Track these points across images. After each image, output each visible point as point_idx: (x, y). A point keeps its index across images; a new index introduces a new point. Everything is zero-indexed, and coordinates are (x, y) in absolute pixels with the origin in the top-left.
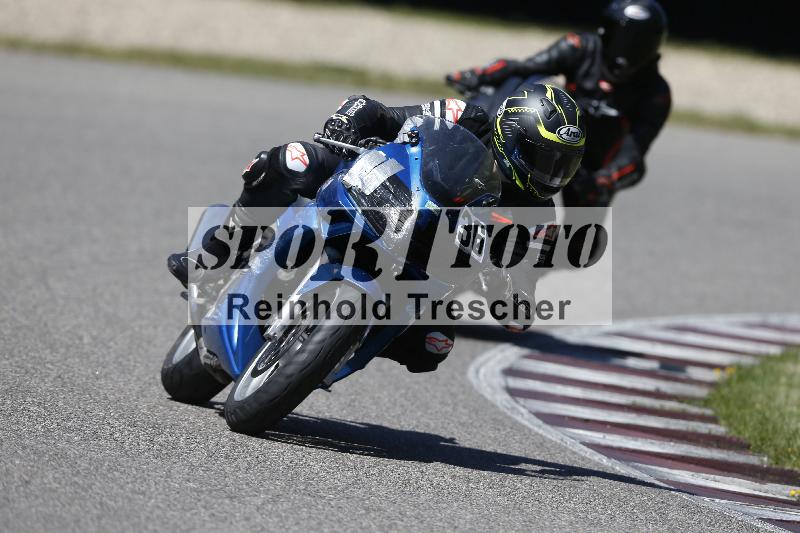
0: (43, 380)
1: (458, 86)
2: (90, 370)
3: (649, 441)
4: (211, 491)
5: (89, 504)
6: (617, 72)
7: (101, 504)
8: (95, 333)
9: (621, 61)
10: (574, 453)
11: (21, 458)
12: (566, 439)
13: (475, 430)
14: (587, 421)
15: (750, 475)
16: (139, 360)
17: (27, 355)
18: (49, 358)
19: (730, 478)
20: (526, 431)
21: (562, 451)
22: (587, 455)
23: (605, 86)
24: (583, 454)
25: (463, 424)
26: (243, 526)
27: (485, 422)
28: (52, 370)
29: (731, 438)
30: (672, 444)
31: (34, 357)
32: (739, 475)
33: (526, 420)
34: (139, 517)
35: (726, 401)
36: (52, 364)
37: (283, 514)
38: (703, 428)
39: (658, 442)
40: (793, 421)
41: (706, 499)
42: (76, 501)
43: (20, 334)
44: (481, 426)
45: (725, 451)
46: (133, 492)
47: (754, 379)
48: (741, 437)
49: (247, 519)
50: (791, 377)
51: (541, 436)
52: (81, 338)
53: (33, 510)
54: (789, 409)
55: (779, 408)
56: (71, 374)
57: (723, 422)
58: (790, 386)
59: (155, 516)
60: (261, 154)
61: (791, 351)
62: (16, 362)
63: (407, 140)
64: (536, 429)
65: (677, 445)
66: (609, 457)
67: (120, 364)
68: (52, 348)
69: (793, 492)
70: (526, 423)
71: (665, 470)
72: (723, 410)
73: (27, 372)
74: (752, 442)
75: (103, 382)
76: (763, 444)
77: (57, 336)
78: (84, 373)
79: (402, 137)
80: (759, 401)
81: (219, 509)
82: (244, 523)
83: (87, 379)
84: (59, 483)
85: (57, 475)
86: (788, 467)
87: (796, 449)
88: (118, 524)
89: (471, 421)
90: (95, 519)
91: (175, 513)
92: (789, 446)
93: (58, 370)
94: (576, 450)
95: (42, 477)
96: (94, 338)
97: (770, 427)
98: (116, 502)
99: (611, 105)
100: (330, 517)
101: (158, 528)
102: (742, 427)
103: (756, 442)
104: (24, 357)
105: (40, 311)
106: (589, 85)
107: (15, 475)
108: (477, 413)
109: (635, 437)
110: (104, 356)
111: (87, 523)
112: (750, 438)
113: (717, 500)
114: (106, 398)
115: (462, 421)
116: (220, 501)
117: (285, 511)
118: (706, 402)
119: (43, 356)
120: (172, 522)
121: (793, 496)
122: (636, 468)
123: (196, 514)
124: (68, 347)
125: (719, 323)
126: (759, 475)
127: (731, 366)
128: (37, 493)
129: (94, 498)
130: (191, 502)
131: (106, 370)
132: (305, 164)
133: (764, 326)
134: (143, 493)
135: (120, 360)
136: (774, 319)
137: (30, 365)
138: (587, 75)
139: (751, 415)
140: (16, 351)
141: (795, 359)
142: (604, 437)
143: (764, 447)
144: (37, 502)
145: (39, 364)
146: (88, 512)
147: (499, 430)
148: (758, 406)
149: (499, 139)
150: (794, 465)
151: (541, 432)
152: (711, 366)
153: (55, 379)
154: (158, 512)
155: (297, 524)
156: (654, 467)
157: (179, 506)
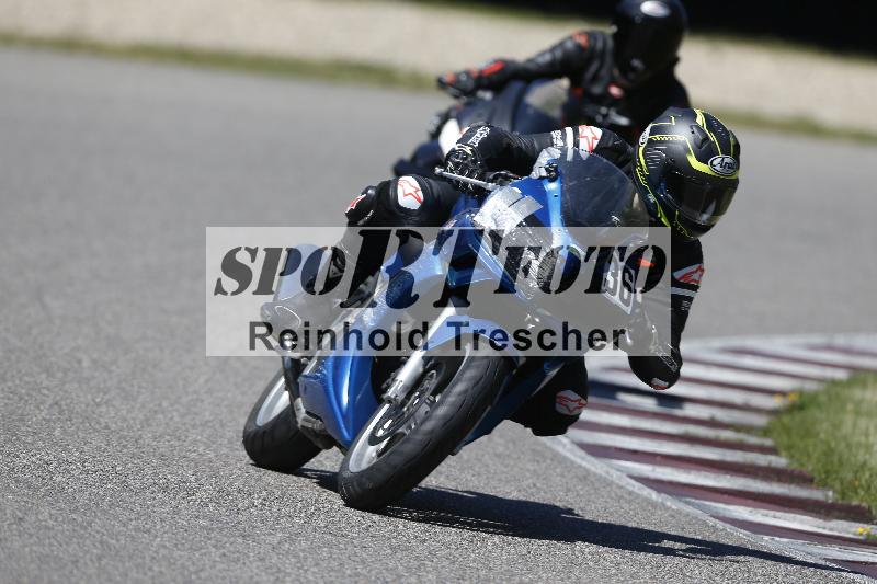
0: (38, 408)
1: (452, 90)
2: (89, 396)
3: (703, 473)
4: (221, 530)
5: (87, 542)
6: (632, 76)
7: (101, 542)
8: (95, 356)
9: (636, 63)
10: (621, 487)
11: (13, 493)
12: (613, 472)
13: (512, 463)
14: (635, 452)
15: (813, 511)
16: (144, 385)
17: (20, 380)
18: (45, 383)
19: (792, 515)
20: (569, 464)
21: (608, 485)
22: (636, 490)
23: (615, 91)
24: (631, 488)
25: (498, 456)
26: (258, 567)
27: (523, 453)
28: (48, 396)
29: (792, 472)
30: (728, 477)
31: (28, 383)
32: (801, 511)
33: (568, 451)
34: (144, 558)
35: (787, 430)
36: (48, 390)
37: (301, 554)
38: (762, 460)
39: (712, 475)
40: (862, 452)
41: (766, 538)
42: (75, 540)
43: (13, 358)
44: (519, 458)
45: (786, 486)
46: (137, 529)
47: (819, 406)
48: (804, 469)
49: (262, 560)
50: (859, 403)
51: (585, 468)
52: (79, 362)
53: (27, 549)
54: (856, 439)
55: (845, 438)
56: (68, 401)
57: (783, 453)
58: (858, 413)
59: (160, 555)
60: (367, 189)
61: (859, 376)
62: (9, 388)
63: (544, 174)
64: (579, 461)
65: (734, 477)
66: (659, 491)
67: (123, 389)
68: (49, 372)
69: (860, 530)
70: (568, 455)
71: (721, 506)
72: (785, 440)
73: (21, 399)
74: (816, 475)
75: (104, 409)
76: (827, 477)
77: (53, 359)
78: (82, 399)
79: (539, 171)
80: (824, 429)
81: (232, 549)
82: (259, 564)
83: (87, 406)
84: (56, 520)
85: (53, 512)
86: (855, 502)
87: (863, 482)
88: (120, 565)
89: (508, 452)
90: (95, 560)
91: (182, 553)
92: (856, 479)
93: (55, 397)
94: (623, 483)
95: (37, 514)
96: (94, 362)
97: (836, 459)
98: (118, 541)
99: (621, 113)
100: (353, 558)
101: (163, 569)
102: (805, 459)
103: (820, 474)
104: (17, 382)
105: (35, 331)
106: (597, 90)
107: (8, 511)
108: (514, 443)
109: (688, 470)
110: (105, 382)
111: (86, 564)
112: (813, 470)
113: (777, 539)
114: (107, 427)
115: (497, 452)
116: (232, 540)
117: (303, 551)
118: (765, 432)
119: (39, 382)
120: (179, 563)
121: (861, 534)
122: (688, 503)
123: (205, 554)
124: (66, 371)
125: (779, 344)
126: (823, 511)
127: (793, 391)
128: (32, 531)
129: (94, 537)
130: (201, 541)
131: (107, 397)
132: (419, 200)
133: (830, 348)
134: (148, 531)
135: (124, 385)
136: (840, 340)
137: (23, 391)
138: (595, 79)
139: (815, 445)
140: (9, 375)
141: (864, 385)
142: (653, 470)
143: (829, 480)
144: (31, 541)
145: (33, 389)
146: (87, 552)
147: (538, 462)
148: (822, 436)
149: (642, 171)
150: (862, 501)
151: (584, 464)
152: (771, 392)
153: (51, 406)
154: (163, 552)
155: (317, 565)
156: (707, 503)
157: (187, 546)
